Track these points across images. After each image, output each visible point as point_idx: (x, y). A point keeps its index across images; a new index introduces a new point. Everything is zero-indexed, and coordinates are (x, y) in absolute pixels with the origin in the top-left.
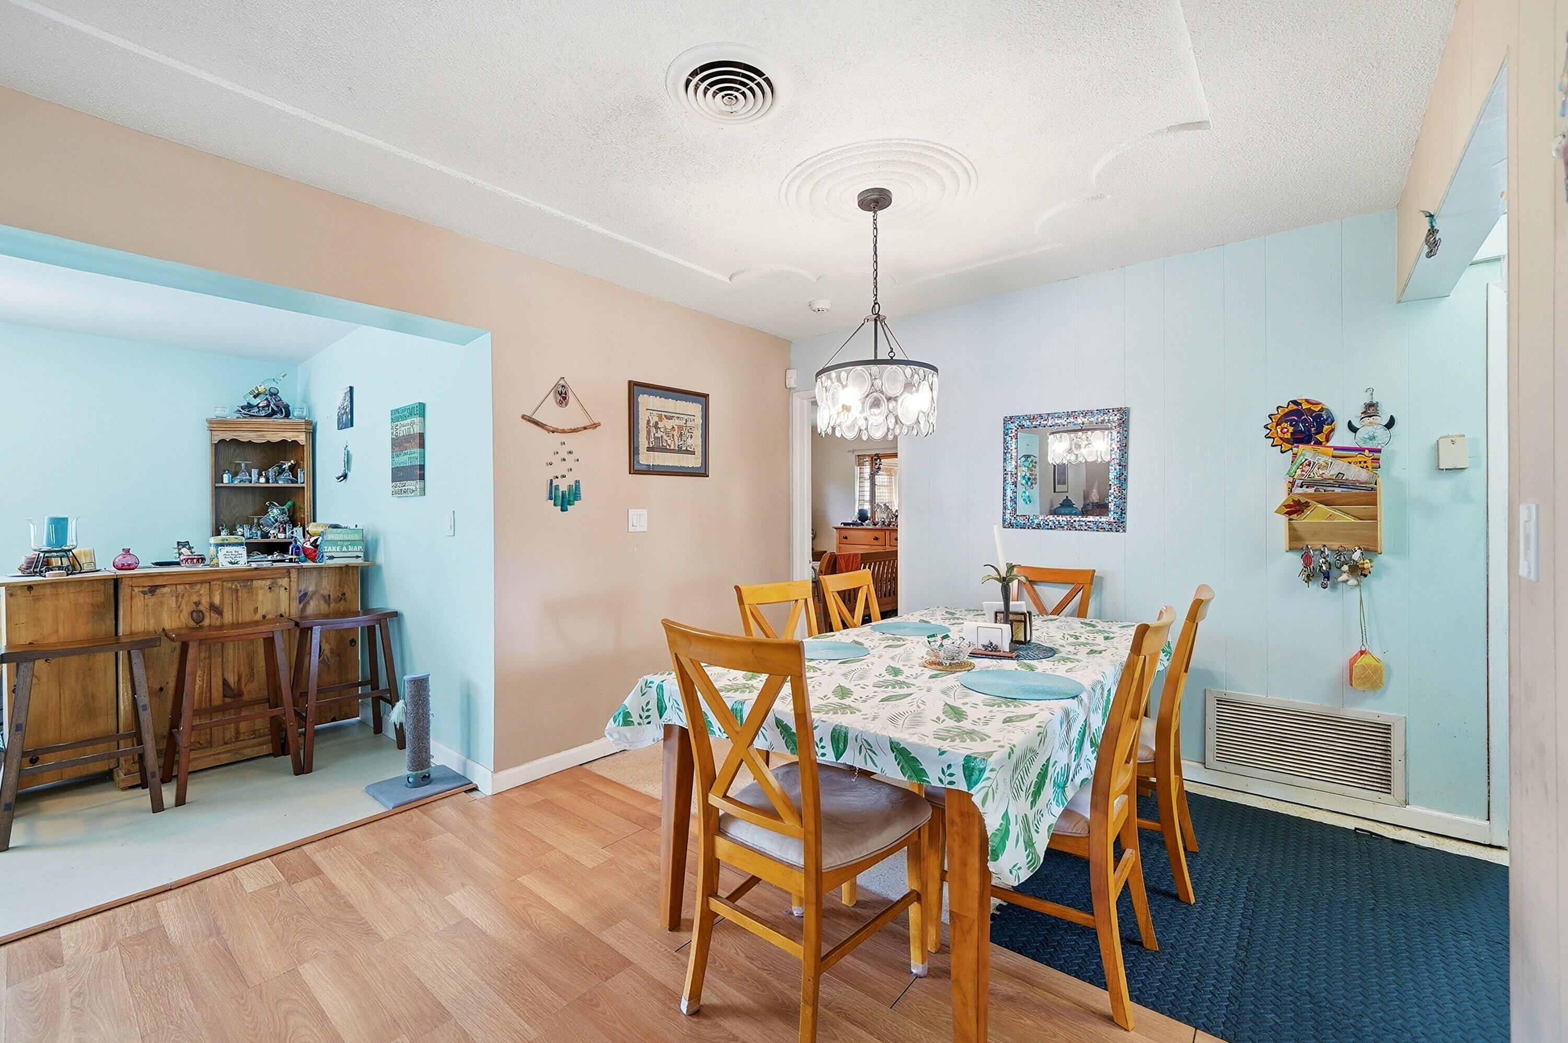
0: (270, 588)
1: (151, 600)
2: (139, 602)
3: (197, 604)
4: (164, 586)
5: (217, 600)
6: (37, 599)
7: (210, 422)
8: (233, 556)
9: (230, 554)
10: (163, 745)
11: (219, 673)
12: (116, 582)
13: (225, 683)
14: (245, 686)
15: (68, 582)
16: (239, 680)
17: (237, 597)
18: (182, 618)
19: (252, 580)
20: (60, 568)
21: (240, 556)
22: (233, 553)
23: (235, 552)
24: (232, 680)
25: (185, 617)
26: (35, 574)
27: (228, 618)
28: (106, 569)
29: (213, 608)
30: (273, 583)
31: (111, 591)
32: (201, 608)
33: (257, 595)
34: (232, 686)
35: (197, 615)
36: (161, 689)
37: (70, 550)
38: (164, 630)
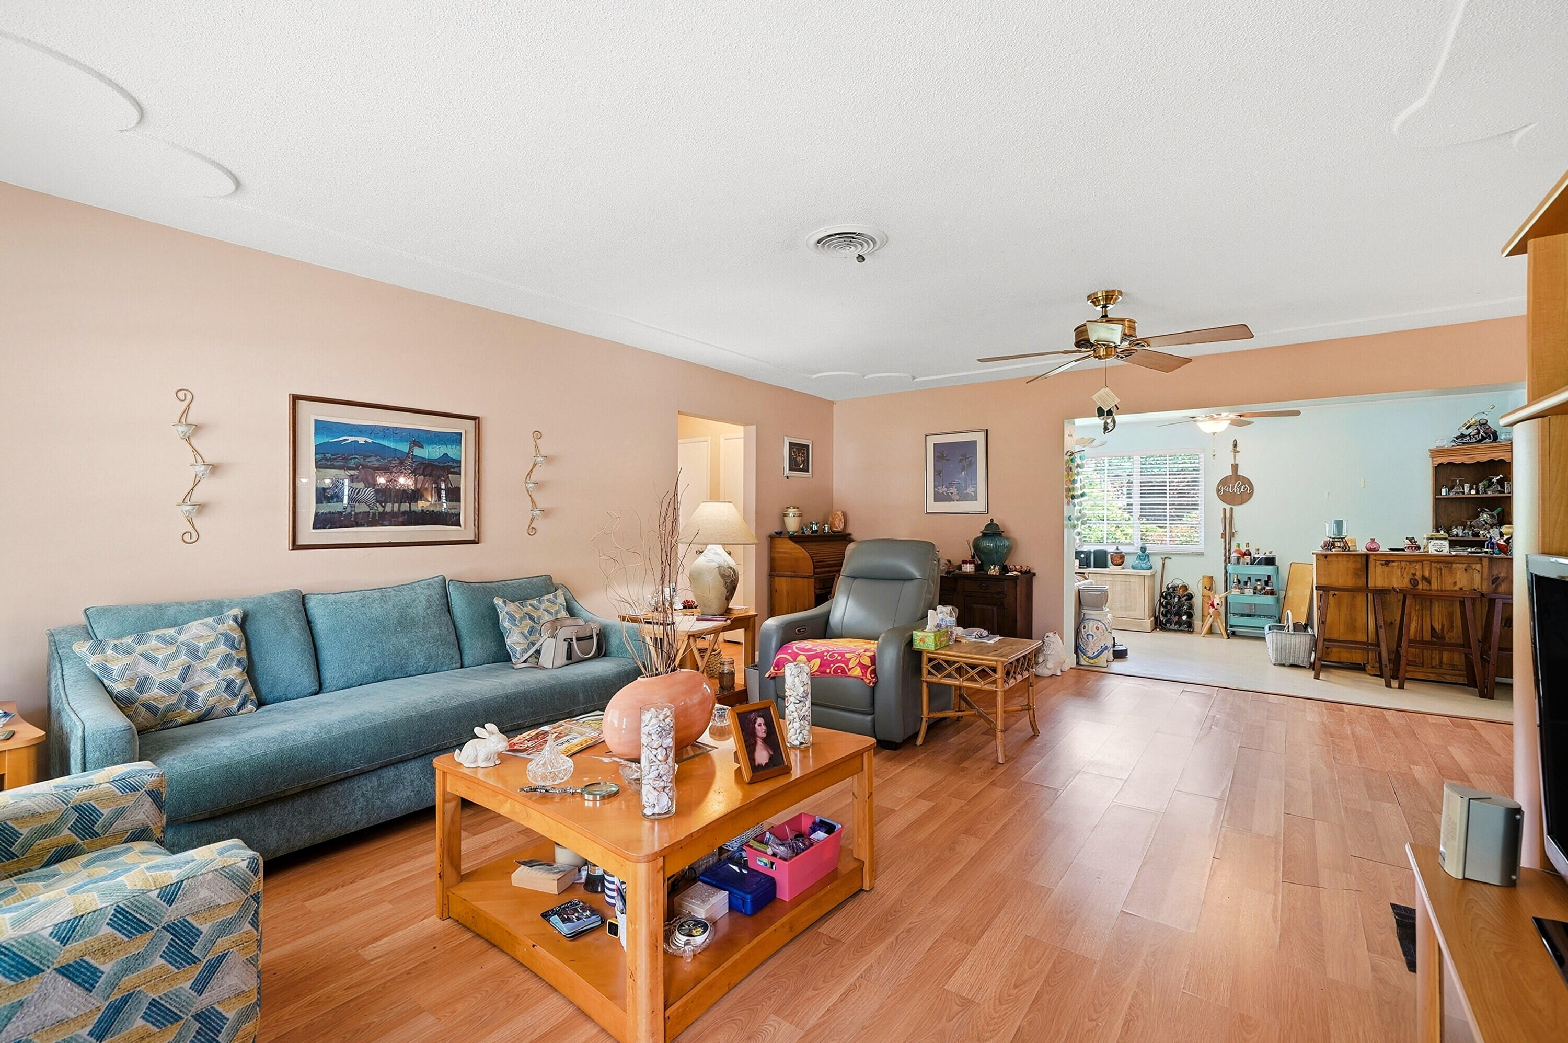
0: (1466, 570)
1: (1386, 569)
2: (1379, 569)
3: (1414, 575)
4: (1393, 561)
5: (1427, 574)
6: (1329, 563)
7: (1432, 451)
8: (1439, 547)
9: (1437, 545)
10: (1393, 657)
11: (1429, 621)
12: (1367, 557)
13: (1432, 628)
14: (1447, 633)
15: (1343, 555)
16: (1443, 626)
17: (1441, 574)
18: (1404, 582)
19: (1452, 563)
20: (1339, 547)
21: (1444, 547)
22: (1440, 545)
23: (1442, 544)
24: (1437, 627)
25: (1406, 580)
26: (1327, 550)
27: (1435, 586)
28: (1361, 549)
29: (1424, 578)
30: (1468, 568)
31: (1364, 562)
32: (1416, 577)
33: (1456, 573)
34: (1438, 631)
35: (1414, 582)
36: (1392, 623)
37: (1344, 538)
38: (1393, 588)
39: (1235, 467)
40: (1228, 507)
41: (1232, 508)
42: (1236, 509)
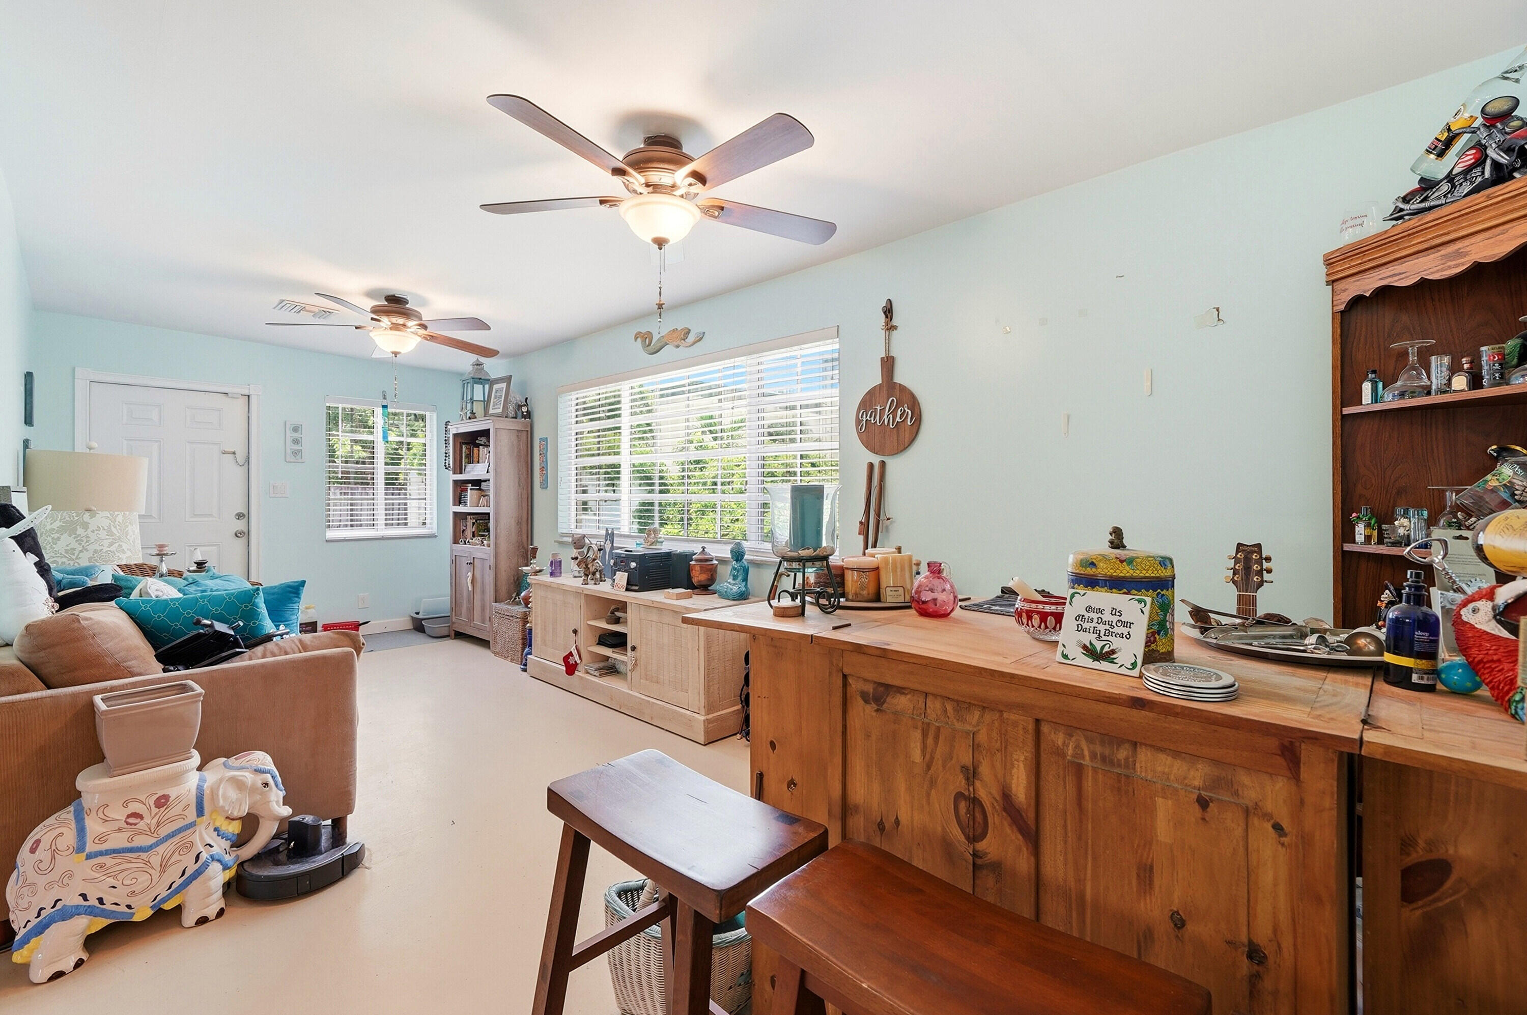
0: (1203, 803)
7: (1330, 262)
8: (1102, 628)
9: (1095, 616)
19: (1135, 745)
21: (1125, 631)
22: (1107, 617)
23: (1114, 612)
30: (1216, 783)
32: (980, 793)
33: (1152, 810)
39: (888, 364)
40: (876, 459)
41: (883, 464)
42: (891, 463)
